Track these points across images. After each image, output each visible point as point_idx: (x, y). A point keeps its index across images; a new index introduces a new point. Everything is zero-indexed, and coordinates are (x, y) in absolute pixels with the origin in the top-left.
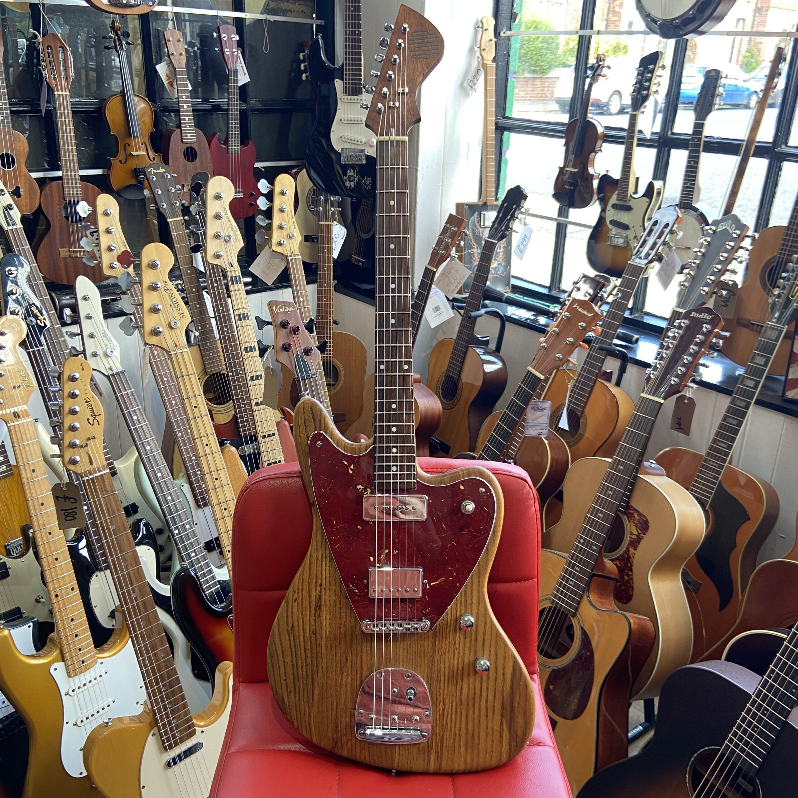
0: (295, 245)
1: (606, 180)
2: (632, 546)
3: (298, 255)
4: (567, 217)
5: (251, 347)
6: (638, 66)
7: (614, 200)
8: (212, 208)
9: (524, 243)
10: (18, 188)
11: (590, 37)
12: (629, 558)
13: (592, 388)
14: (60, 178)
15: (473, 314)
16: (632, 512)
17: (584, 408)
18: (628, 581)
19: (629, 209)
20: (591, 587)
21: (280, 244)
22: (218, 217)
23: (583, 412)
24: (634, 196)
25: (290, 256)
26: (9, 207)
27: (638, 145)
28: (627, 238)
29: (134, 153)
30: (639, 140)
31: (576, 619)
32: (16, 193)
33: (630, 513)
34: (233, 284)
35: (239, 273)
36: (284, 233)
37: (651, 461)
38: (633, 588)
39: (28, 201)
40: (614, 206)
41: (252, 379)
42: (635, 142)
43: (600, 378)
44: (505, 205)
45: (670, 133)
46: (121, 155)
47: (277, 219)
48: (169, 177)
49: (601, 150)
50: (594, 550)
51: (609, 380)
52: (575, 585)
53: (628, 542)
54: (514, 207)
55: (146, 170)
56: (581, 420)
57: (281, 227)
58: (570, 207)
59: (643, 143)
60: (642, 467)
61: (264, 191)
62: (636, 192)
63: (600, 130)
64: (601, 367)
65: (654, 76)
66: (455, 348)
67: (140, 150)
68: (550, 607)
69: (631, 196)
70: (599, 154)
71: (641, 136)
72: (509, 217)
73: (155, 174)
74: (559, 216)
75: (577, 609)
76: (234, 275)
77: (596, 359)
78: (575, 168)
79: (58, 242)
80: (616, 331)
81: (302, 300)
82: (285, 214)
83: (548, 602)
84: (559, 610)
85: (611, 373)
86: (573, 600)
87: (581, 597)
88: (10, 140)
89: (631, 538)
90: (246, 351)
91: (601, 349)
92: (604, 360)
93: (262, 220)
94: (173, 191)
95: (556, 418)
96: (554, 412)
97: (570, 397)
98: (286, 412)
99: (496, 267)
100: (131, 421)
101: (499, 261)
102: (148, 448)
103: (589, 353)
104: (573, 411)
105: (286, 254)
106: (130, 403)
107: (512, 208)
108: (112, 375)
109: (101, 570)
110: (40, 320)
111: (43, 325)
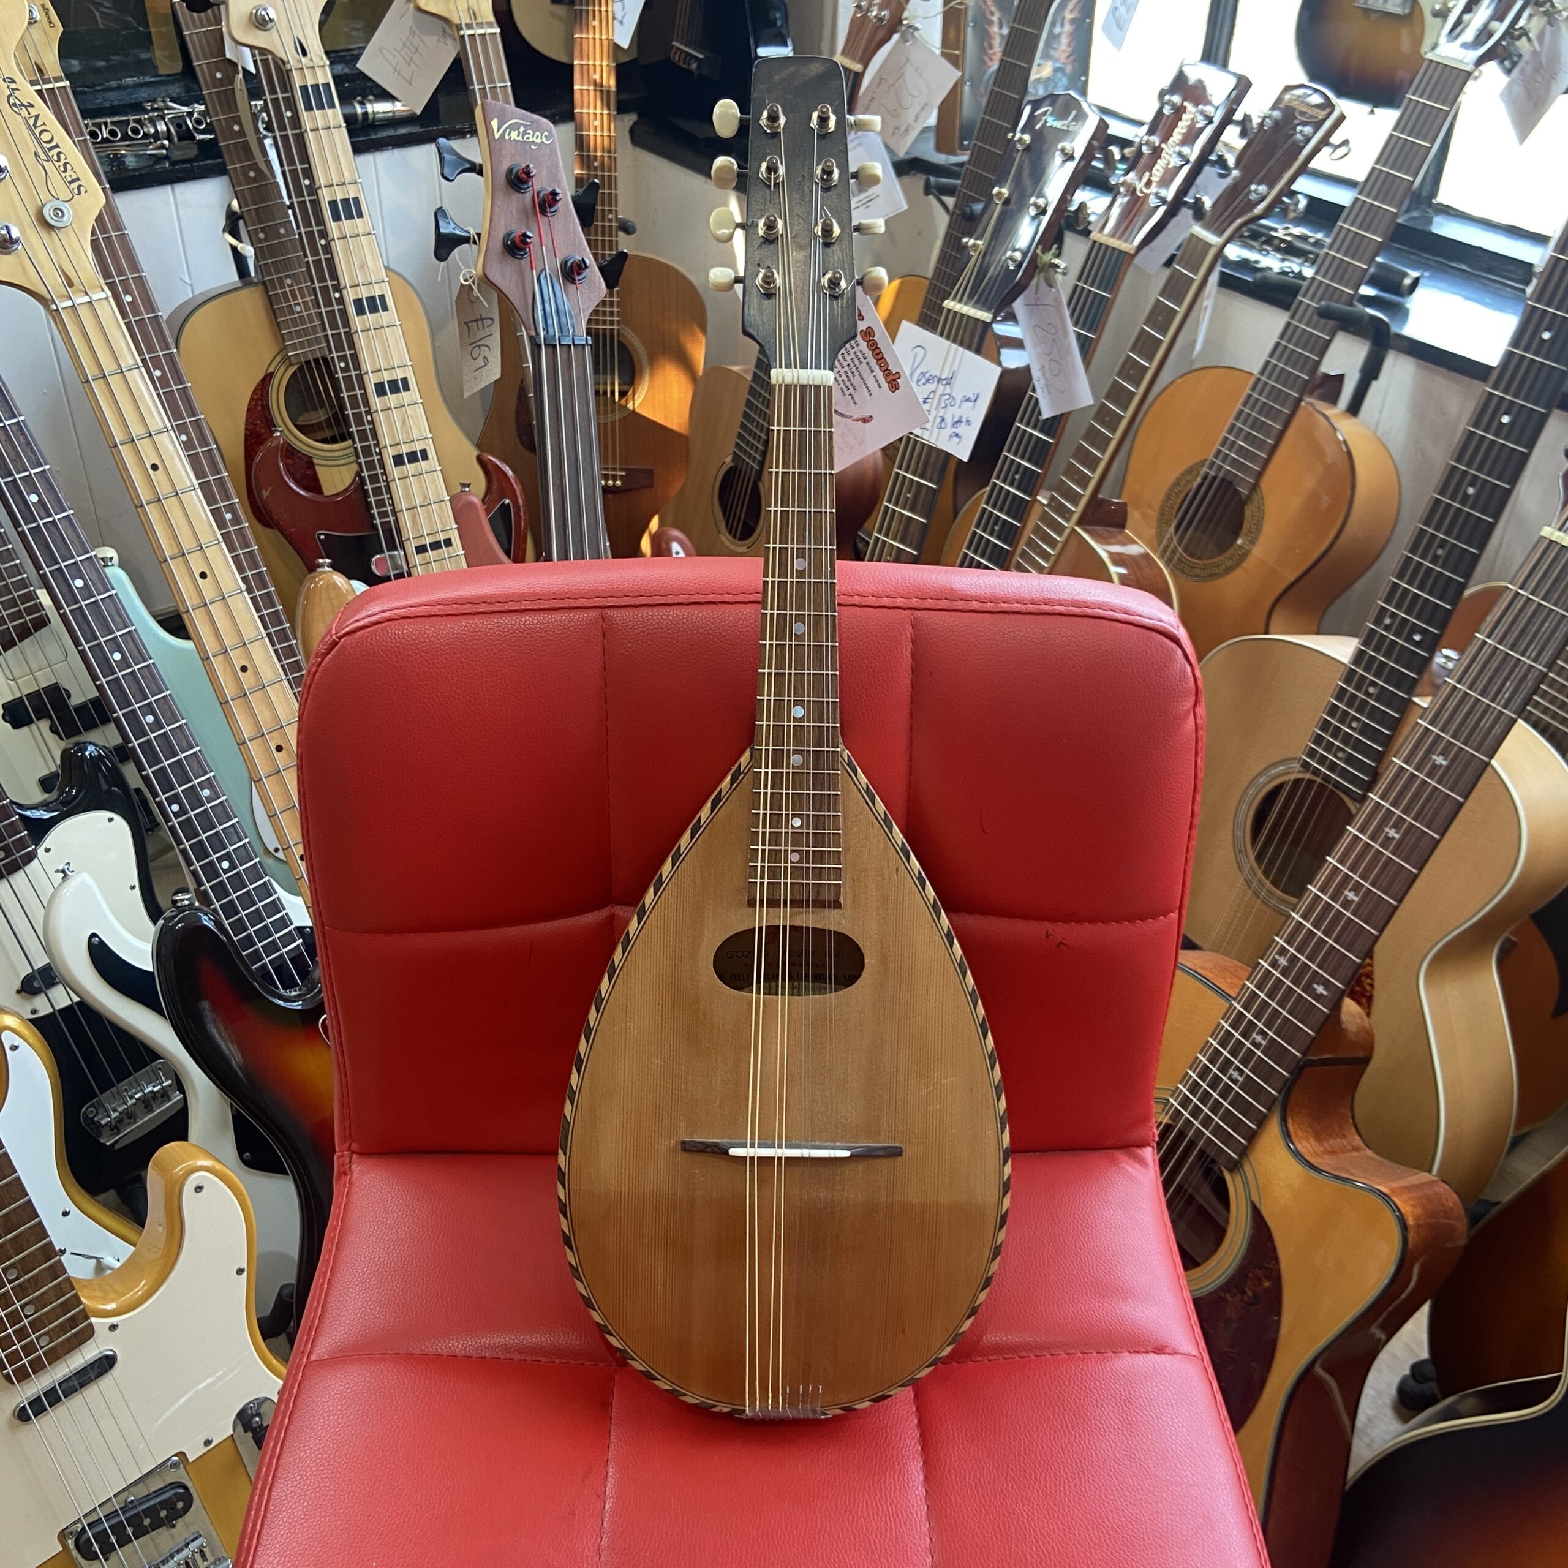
3: (490, 25)
5: (371, 300)
13: (1288, 421)
17: (1259, 475)
23: (1255, 487)
25: (469, 27)
34: (309, 108)
35: (325, 77)
41: (380, 389)
43: (1311, 395)
51: (1333, 400)
56: (1249, 510)
64: (1318, 363)
66: (928, 303)
76: (311, 81)
77: (1307, 341)
80: (1371, 261)
85: (1340, 378)
90: (359, 310)
91: (1325, 314)
92: (1328, 344)
95: (1179, 501)
96: (1177, 483)
97: (1223, 444)
98: (490, 467)
99: (1048, 79)
100: (22, 507)
101: (1057, 60)
102: (79, 583)
103: (1288, 324)
104: (1231, 483)
105: (456, 21)
106: (13, 454)
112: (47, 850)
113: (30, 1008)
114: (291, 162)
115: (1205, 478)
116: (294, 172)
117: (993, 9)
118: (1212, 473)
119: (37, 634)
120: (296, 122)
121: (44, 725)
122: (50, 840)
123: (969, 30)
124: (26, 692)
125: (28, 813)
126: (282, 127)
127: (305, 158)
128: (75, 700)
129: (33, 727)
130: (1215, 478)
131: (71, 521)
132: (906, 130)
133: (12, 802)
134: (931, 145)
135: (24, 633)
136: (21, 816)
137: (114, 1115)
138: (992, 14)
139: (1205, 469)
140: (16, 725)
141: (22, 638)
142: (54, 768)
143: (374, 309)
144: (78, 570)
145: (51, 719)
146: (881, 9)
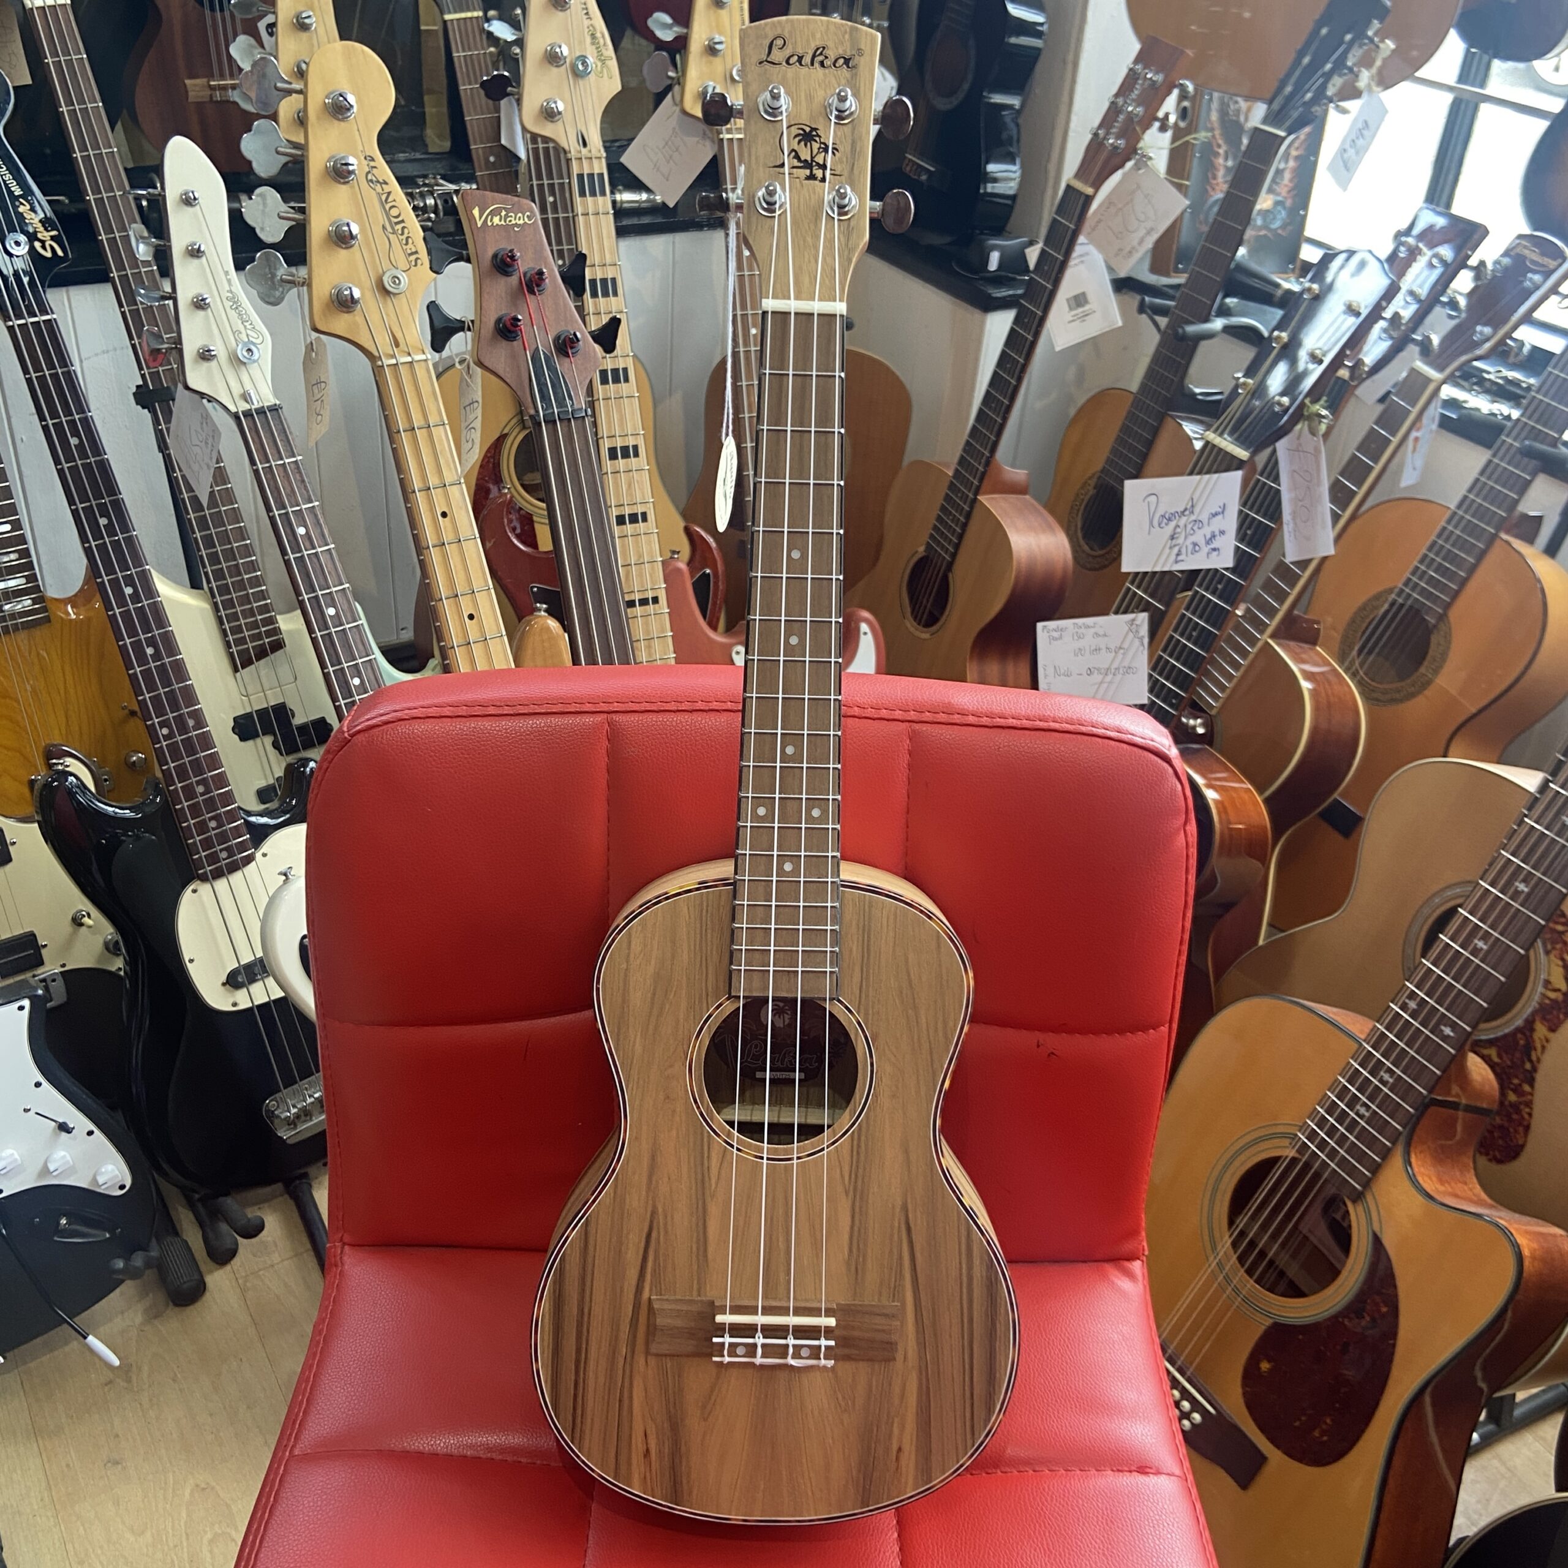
2: (1544, 1019)
4: (1482, 85)
9: (1360, 142)
12: (1529, 1047)
13: (1481, 555)
15: (1191, 329)
17: (1447, 606)
18: (1516, 1107)
20: (1419, 1132)
23: (1442, 617)
31: (1360, 1209)
34: (583, 195)
35: (600, 166)
36: (718, 64)
38: (1527, 1128)
43: (1508, 532)
47: (701, 27)
50: (1445, 1038)
51: (1530, 539)
52: (1373, 1120)
53: (1534, 1004)
54: (1348, 37)
56: (1434, 639)
57: (711, 50)
58: (1495, 57)
64: (1516, 502)
66: (1131, 416)
68: (1294, 1161)
72: (1328, 66)
75: (1367, 1184)
76: (587, 171)
77: (1507, 479)
79: (181, 61)
82: (724, 13)
83: (1286, 1142)
84: (1317, 1175)
85: (1540, 519)
86: (1361, 1157)
87: (1386, 1153)
89: (1544, 995)
90: (604, 380)
91: (1529, 453)
92: (1528, 483)
93: (665, 25)
95: (1365, 625)
96: (1363, 608)
97: (1413, 573)
98: (696, 538)
99: (1268, 211)
100: (291, 538)
101: (1278, 194)
102: (331, 611)
103: (1490, 462)
104: (1418, 611)
106: (289, 489)
107: (1342, 42)
108: (248, 414)
109: (204, 879)
110: (43, 242)
111: (49, 254)
112: (264, 855)
113: (231, 1001)
115: (1393, 604)
117: (1220, 142)
118: (1400, 601)
119: (272, 656)
121: (268, 740)
122: (268, 846)
123: (1195, 162)
124: (256, 708)
125: (253, 819)
128: (298, 720)
129: (258, 740)
130: (1402, 605)
131: (331, 554)
132: (1130, 252)
133: (240, 808)
134: (1147, 264)
135: (262, 654)
136: (247, 822)
137: (294, 1111)
138: (1219, 146)
139: (1393, 596)
140: (243, 739)
141: (259, 658)
142: (271, 781)
143: (616, 380)
144: (333, 599)
145: (275, 735)
146: (1117, 138)
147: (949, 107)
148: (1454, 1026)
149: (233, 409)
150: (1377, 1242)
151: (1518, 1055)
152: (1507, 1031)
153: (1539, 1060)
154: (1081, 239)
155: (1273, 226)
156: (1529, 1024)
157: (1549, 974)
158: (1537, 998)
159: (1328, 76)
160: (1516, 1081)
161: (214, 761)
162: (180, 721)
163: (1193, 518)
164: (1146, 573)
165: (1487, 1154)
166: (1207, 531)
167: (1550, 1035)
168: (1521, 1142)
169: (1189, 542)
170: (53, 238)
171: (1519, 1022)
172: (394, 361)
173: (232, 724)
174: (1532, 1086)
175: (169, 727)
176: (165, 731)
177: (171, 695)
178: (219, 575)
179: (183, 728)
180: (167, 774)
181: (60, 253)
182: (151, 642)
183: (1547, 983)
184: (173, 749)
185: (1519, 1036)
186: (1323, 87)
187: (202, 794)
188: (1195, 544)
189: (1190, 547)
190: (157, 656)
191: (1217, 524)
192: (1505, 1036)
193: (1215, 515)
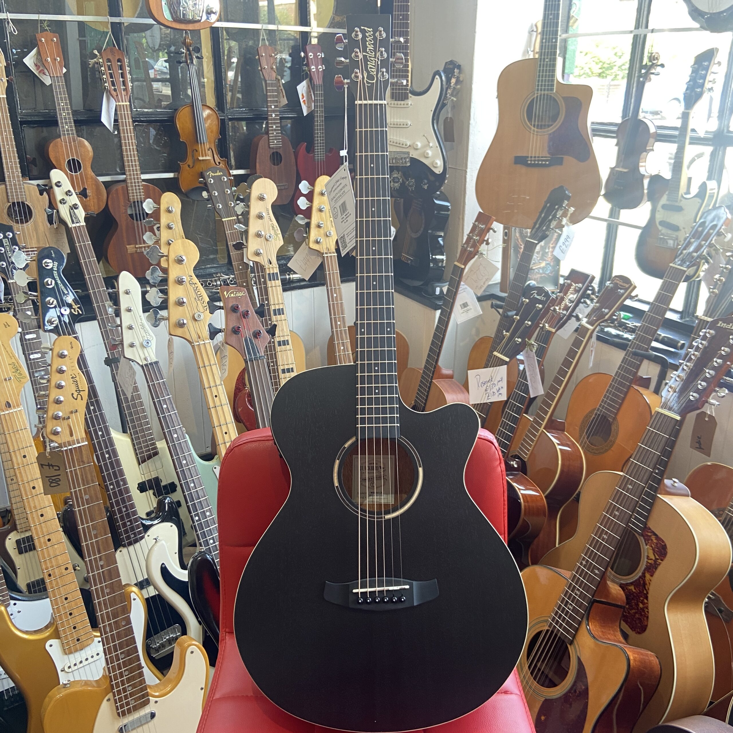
0: (331, 243)
1: (656, 179)
2: (648, 572)
3: (334, 253)
4: (618, 219)
5: (284, 341)
6: (693, 64)
7: (664, 200)
8: (256, 208)
10: (85, 189)
11: (645, 36)
12: (645, 584)
13: (626, 394)
14: (124, 181)
16: (649, 534)
17: (616, 415)
18: (643, 609)
19: (680, 209)
20: (591, 615)
21: (317, 242)
22: (260, 217)
23: (615, 419)
24: (685, 196)
25: (326, 253)
26: (75, 207)
27: (690, 143)
28: (677, 239)
29: (201, 158)
30: (691, 138)
31: (573, 647)
32: (83, 194)
33: (647, 535)
34: (270, 280)
35: (277, 270)
36: (322, 231)
37: (674, 479)
38: (648, 617)
39: (96, 201)
40: (664, 207)
41: (284, 371)
42: (688, 140)
43: (635, 384)
44: (548, 205)
45: (725, 131)
46: (190, 161)
47: (315, 219)
48: (226, 180)
49: (653, 150)
50: (596, 574)
51: (646, 387)
52: (574, 609)
53: (644, 567)
54: (557, 207)
55: (205, 173)
56: (613, 427)
57: (319, 226)
59: (696, 141)
60: (662, 486)
61: (305, 191)
62: (688, 192)
63: (652, 130)
64: (637, 373)
65: (709, 72)
66: (492, 347)
67: (206, 156)
68: (548, 631)
69: (682, 196)
70: (651, 153)
71: (694, 134)
72: (550, 217)
73: (213, 177)
74: (609, 217)
75: (574, 637)
76: (271, 272)
77: (632, 364)
78: (626, 168)
79: (125, 240)
80: (655, 333)
81: (335, 295)
82: (323, 214)
83: (545, 624)
84: (556, 635)
85: (649, 379)
86: (571, 626)
87: (580, 623)
88: (75, 146)
89: (647, 562)
90: (280, 345)
91: (638, 354)
92: (639, 365)
93: (302, 219)
94: (229, 192)
96: (586, 417)
97: (602, 402)
99: (544, 267)
100: (161, 409)
101: (547, 261)
102: (175, 436)
103: (624, 358)
104: (605, 417)
105: (322, 252)
106: (161, 392)
107: (554, 209)
108: (146, 365)
109: (124, 546)
110: (74, 309)
111: (76, 313)
112: (148, 536)
114: (262, 296)
115: (596, 415)
116: (263, 299)
118: (599, 413)
119: (154, 458)
120: (265, 283)
121: (151, 492)
122: (150, 532)
124: (147, 479)
125: (144, 522)
126: (260, 284)
127: (267, 294)
128: (163, 484)
129: (147, 492)
130: (599, 415)
131: (176, 415)
133: (139, 517)
135: (150, 457)
136: (142, 523)
137: (158, 645)
139: (596, 411)
140: (142, 491)
141: (148, 459)
142: (152, 509)
143: (284, 345)
144: (176, 431)
145: (154, 490)
146: (471, 248)
147: (416, 236)
148: (598, 569)
149: (141, 364)
150: (579, 659)
151: (641, 588)
152: (636, 578)
153: (648, 589)
154: (462, 283)
155: (547, 273)
156: (643, 576)
157: (648, 553)
158: (645, 563)
159: (550, 221)
160: (642, 599)
161: (130, 498)
162: (118, 483)
163: (492, 383)
164: (478, 404)
165: (635, 631)
166: (497, 387)
167: (651, 578)
168: (646, 624)
169: (491, 392)
170: (78, 308)
171: (640, 574)
172: (198, 343)
173: (137, 486)
174: (647, 600)
175: (113, 485)
176: (112, 487)
177: (114, 473)
178: (134, 427)
179: (118, 485)
180: (112, 504)
181: (81, 313)
182: (108, 452)
183: (648, 557)
184: (115, 493)
185: (641, 579)
186: (549, 225)
187: (125, 512)
188: (494, 392)
189: (492, 394)
190: (110, 458)
191: (500, 384)
192: (636, 580)
193: (499, 381)
